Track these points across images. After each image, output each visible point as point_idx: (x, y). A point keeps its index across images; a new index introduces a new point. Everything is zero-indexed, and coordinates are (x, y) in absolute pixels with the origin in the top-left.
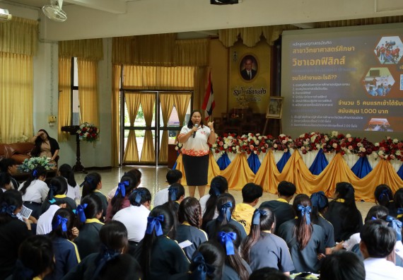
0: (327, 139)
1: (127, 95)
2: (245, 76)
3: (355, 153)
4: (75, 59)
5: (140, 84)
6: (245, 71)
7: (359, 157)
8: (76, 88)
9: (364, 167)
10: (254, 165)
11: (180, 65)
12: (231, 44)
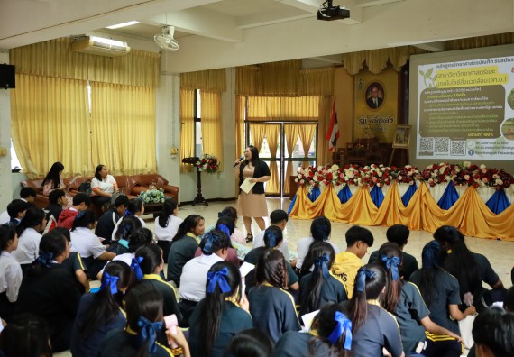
0: (458, 170)
1: (252, 126)
2: (370, 104)
3: (490, 186)
4: (198, 91)
5: (264, 116)
6: (371, 99)
7: (494, 191)
8: (199, 120)
9: (501, 202)
10: (377, 198)
11: (304, 94)
12: (355, 71)
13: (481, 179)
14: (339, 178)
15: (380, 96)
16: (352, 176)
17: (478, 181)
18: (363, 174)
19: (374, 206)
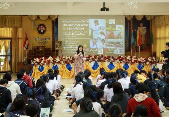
3: (108, 61)
6: (40, 30)
7: (110, 63)
12: (34, 19)
13: (106, 59)
14: (54, 61)
15: (44, 29)
16: (59, 61)
17: (105, 60)
18: (63, 60)
19: (69, 71)
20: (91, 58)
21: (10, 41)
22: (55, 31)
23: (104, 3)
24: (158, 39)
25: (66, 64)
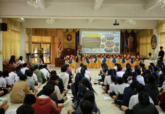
0: (106, 55)
3: (113, 58)
6: (68, 38)
9: (115, 61)
12: (65, 31)
13: (111, 57)
15: (71, 38)
18: (85, 57)
19: (88, 64)
20: (102, 56)
21: (49, 45)
22: (78, 39)
23: (116, 20)
24: (141, 44)
25: (86, 60)
